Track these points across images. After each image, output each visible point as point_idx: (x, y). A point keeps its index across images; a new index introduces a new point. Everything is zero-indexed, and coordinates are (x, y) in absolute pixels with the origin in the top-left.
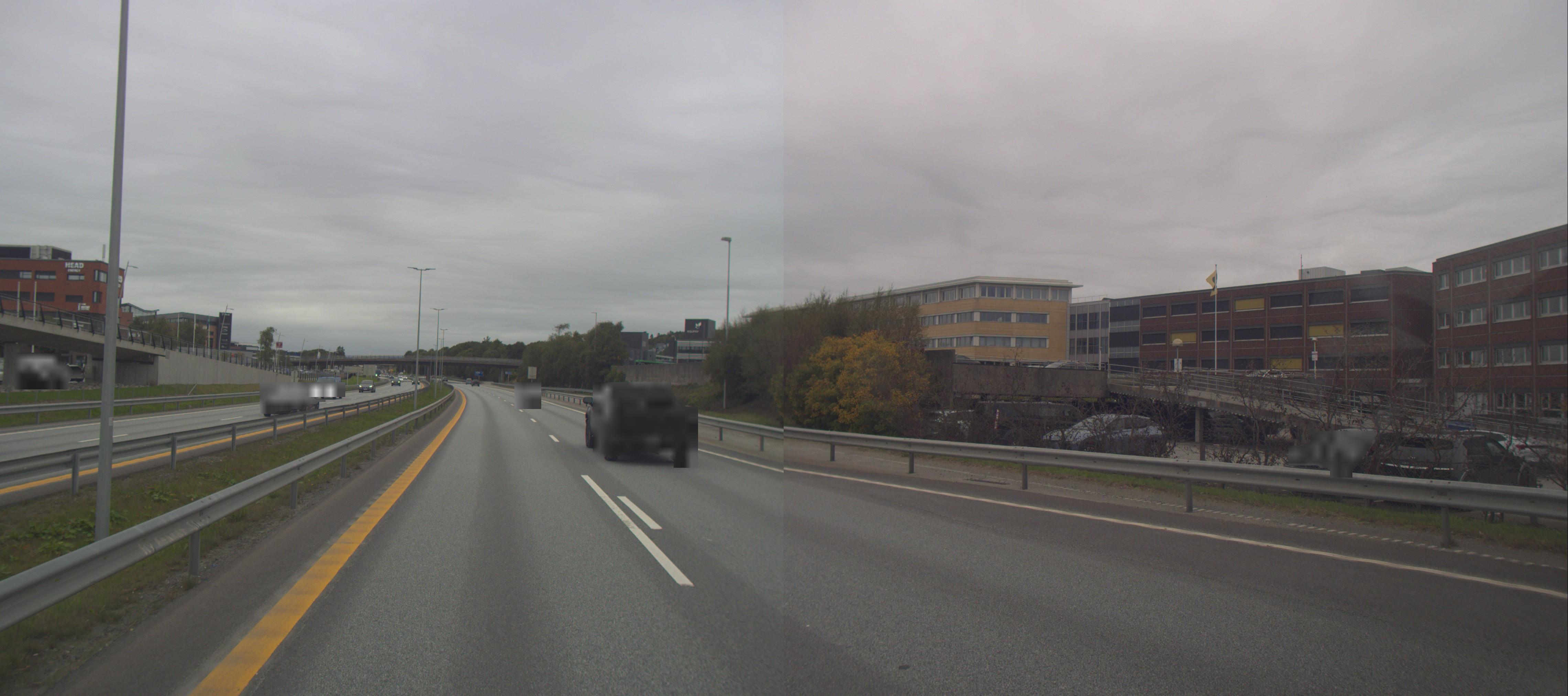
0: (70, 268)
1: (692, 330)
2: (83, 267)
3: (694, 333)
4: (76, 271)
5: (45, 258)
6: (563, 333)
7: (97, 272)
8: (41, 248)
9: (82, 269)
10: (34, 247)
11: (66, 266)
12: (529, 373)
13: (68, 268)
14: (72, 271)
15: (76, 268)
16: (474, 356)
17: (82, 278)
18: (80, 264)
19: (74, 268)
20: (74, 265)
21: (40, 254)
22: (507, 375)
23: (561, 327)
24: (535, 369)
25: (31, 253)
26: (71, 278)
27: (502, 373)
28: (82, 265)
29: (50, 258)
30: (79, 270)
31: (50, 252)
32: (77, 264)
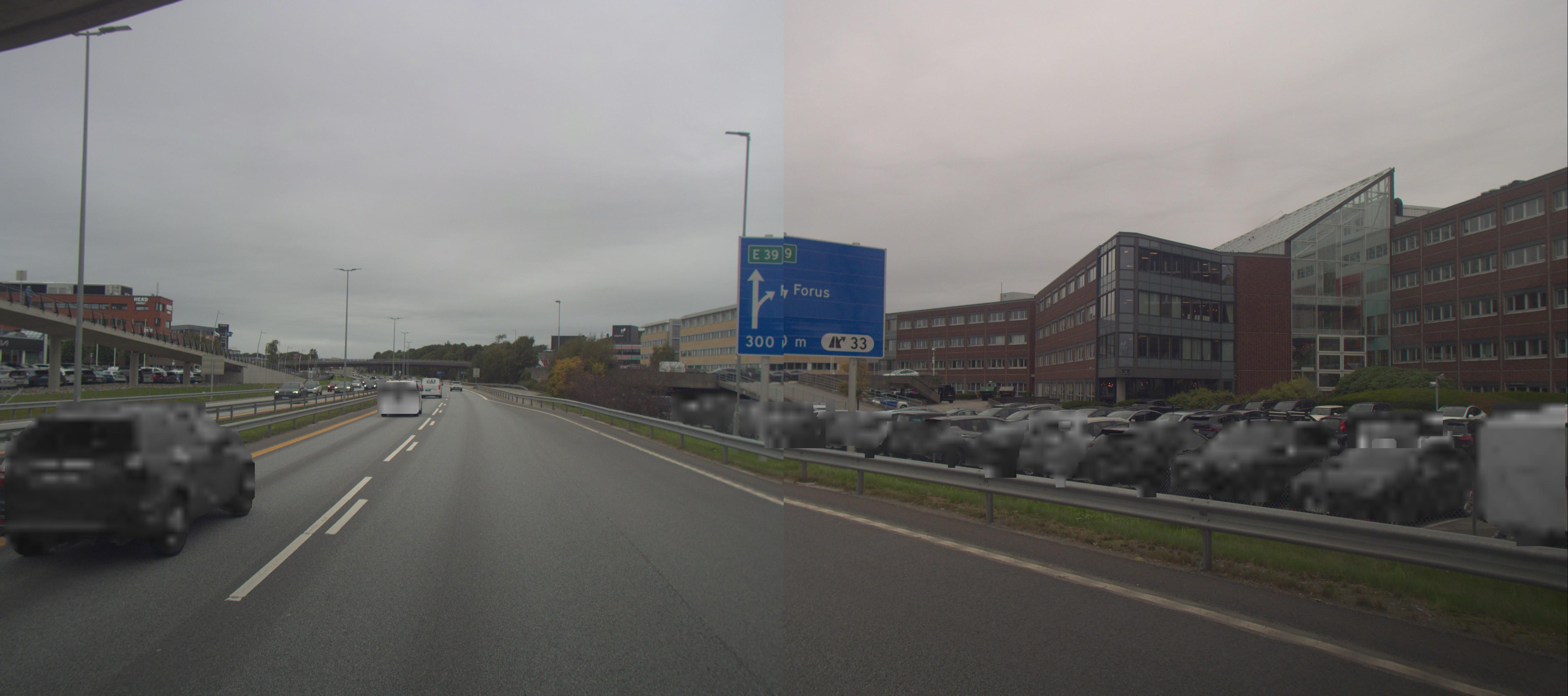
0: (138, 302)
1: (618, 335)
2: (147, 301)
3: (620, 337)
4: (142, 303)
5: (116, 294)
6: (501, 341)
7: (157, 304)
8: (113, 287)
9: (146, 302)
10: (108, 286)
11: (135, 300)
12: (474, 373)
13: (136, 302)
14: (139, 303)
15: (142, 302)
16: (436, 359)
17: (147, 308)
18: (146, 298)
19: (141, 302)
20: (141, 299)
21: (112, 291)
22: (462, 375)
23: (500, 337)
24: (478, 370)
25: (106, 289)
26: (138, 309)
27: (459, 373)
28: (146, 300)
29: (120, 294)
30: (145, 303)
31: (120, 289)
32: (143, 299)
